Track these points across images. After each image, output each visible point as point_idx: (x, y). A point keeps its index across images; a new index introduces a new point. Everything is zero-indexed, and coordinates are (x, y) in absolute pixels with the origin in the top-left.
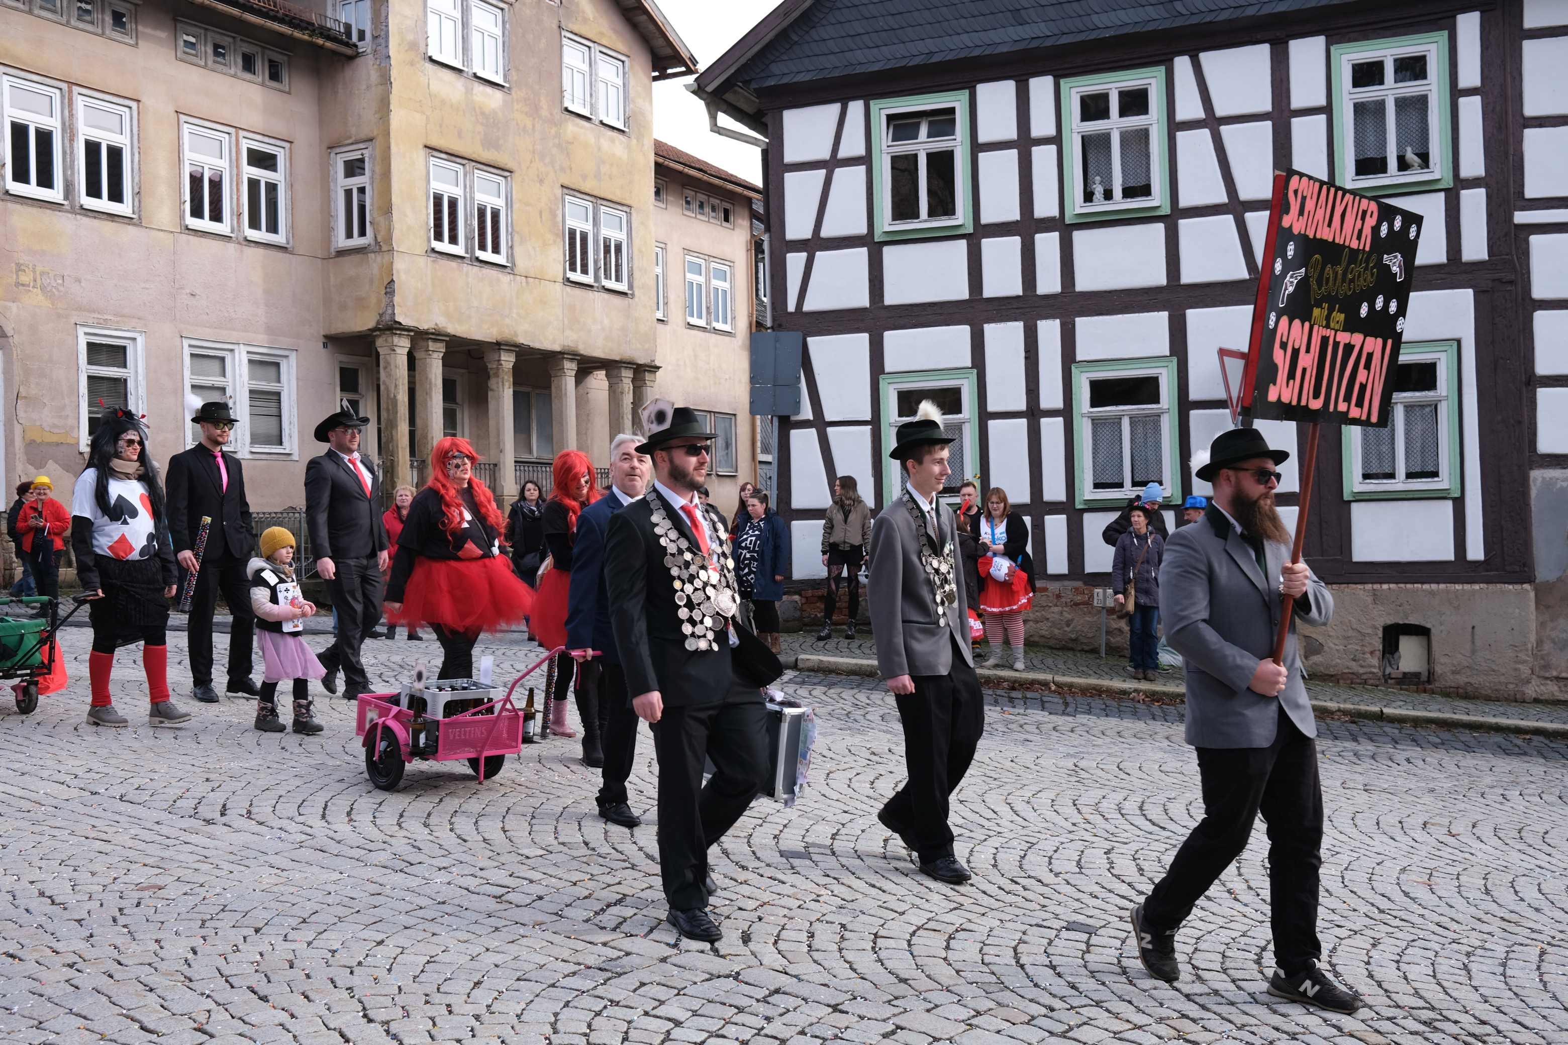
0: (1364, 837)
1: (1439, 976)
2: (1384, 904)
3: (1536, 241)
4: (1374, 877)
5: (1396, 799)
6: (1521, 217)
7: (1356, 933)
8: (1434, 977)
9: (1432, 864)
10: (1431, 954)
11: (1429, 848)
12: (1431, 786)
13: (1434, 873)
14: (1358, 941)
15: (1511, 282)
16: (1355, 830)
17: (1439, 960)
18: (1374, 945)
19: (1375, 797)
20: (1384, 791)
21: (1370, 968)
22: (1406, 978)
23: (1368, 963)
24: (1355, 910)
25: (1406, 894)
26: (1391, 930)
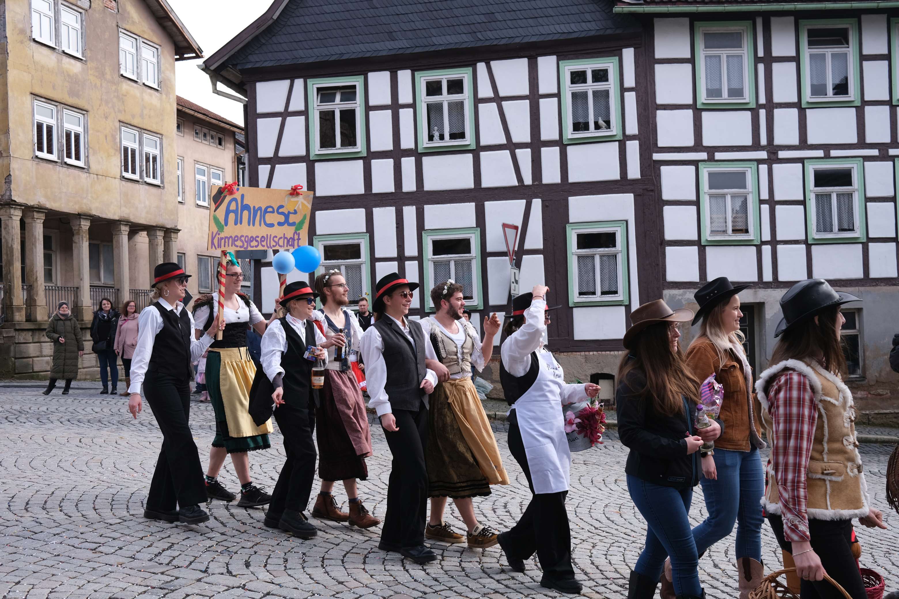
0: (585, 489)
1: (626, 561)
2: (597, 524)
3: (663, 169)
4: (592, 511)
5: (601, 468)
6: (656, 156)
7: (584, 541)
8: (624, 561)
9: (621, 502)
10: (622, 549)
11: (619, 494)
12: (617, 460)
13: (622, 507)
14: (586, 545)
15: (652, 191)
16: (580, 486)
17: (626, 552)
18: (593, 547)
19: (590, 467)
20: (594, 464)
21: (592, 559)
22: (610, 563)
23: (591, 557)
24: (583, 529)
25: (608, 519)
26: (601, 538)
